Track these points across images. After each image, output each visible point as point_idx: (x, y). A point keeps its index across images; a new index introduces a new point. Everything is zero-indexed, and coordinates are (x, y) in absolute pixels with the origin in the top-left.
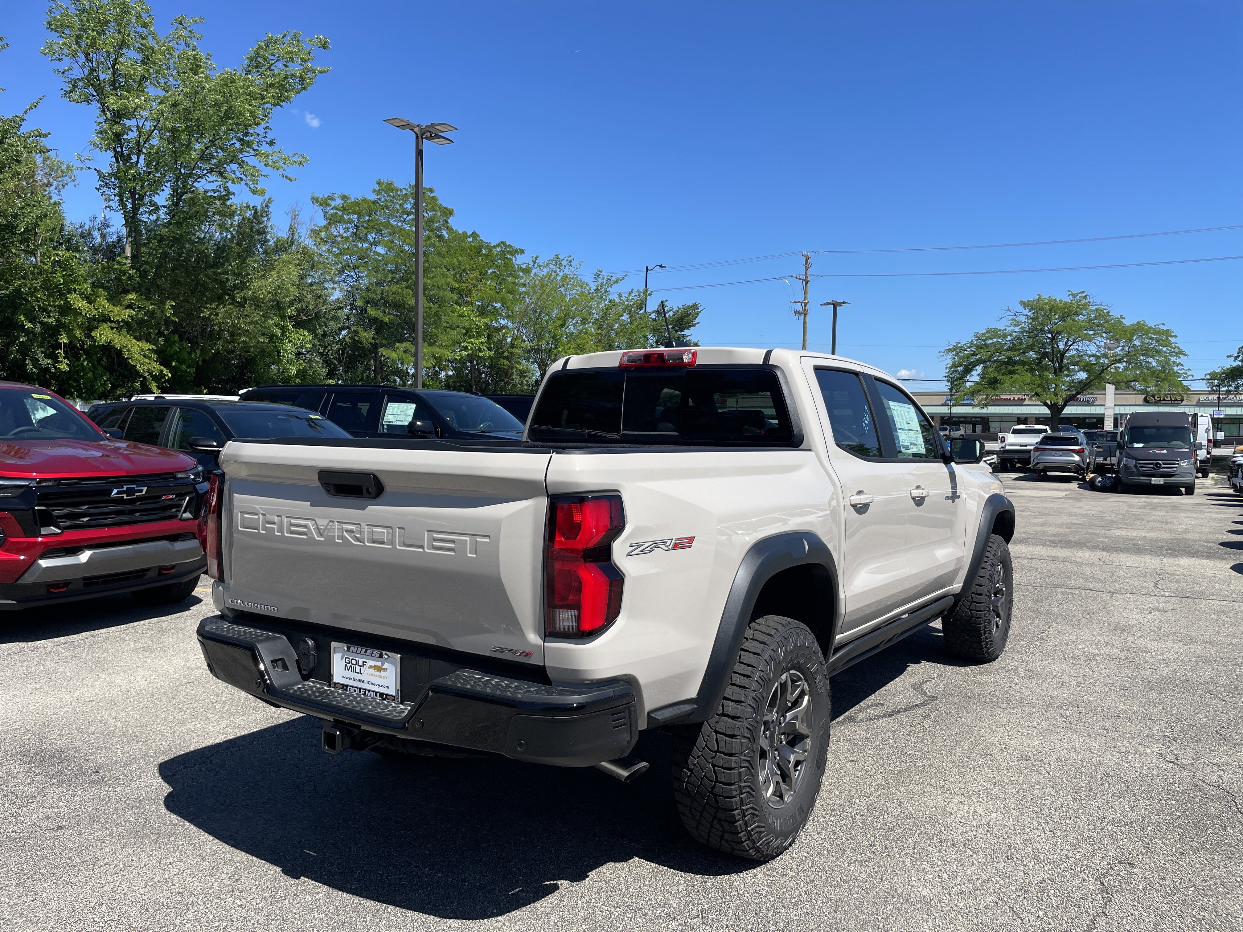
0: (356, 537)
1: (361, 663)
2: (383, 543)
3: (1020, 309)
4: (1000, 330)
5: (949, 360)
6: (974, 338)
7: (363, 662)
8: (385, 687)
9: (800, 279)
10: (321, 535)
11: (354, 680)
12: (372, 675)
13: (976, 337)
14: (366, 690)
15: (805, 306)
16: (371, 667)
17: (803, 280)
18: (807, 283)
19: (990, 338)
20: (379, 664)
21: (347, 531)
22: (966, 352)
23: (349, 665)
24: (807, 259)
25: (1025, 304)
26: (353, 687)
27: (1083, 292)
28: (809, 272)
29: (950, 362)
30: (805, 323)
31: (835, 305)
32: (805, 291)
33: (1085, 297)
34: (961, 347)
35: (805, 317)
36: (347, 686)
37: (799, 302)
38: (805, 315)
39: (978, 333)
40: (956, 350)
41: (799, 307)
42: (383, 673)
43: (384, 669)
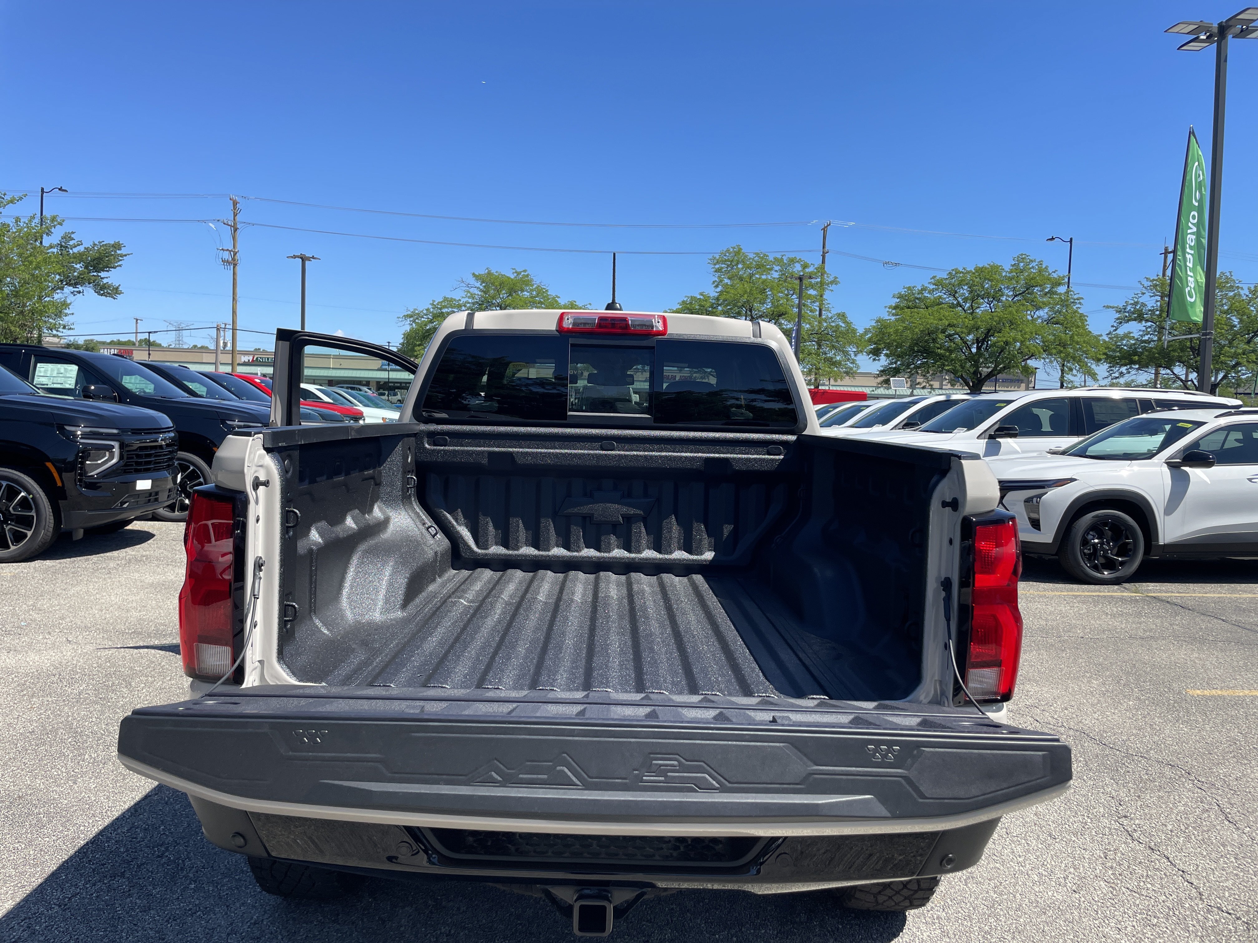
3: (472, 281)
4: (455, 300)
5: (407, 327)
6: (430, 307)
9: (228, 225)
13: (433, 304)
15: (235, 255)
17: (231, 226)
18: (235, 230)
19: (445, 307)
22: (423, 319)
24: (235, 203)
25: (477, 277)
27: (525, 271)
28: (237, 218)
29: (408, 328)
30: (234, 274)
31: (304, 259)
32: (234, 238)
33: (527, 276)
34: (418, 314)
35: (234, 268)
37: (228, 250)
38: (235, 265)
39: (434, 301)
40: (413, 316)
41: (226, 256)
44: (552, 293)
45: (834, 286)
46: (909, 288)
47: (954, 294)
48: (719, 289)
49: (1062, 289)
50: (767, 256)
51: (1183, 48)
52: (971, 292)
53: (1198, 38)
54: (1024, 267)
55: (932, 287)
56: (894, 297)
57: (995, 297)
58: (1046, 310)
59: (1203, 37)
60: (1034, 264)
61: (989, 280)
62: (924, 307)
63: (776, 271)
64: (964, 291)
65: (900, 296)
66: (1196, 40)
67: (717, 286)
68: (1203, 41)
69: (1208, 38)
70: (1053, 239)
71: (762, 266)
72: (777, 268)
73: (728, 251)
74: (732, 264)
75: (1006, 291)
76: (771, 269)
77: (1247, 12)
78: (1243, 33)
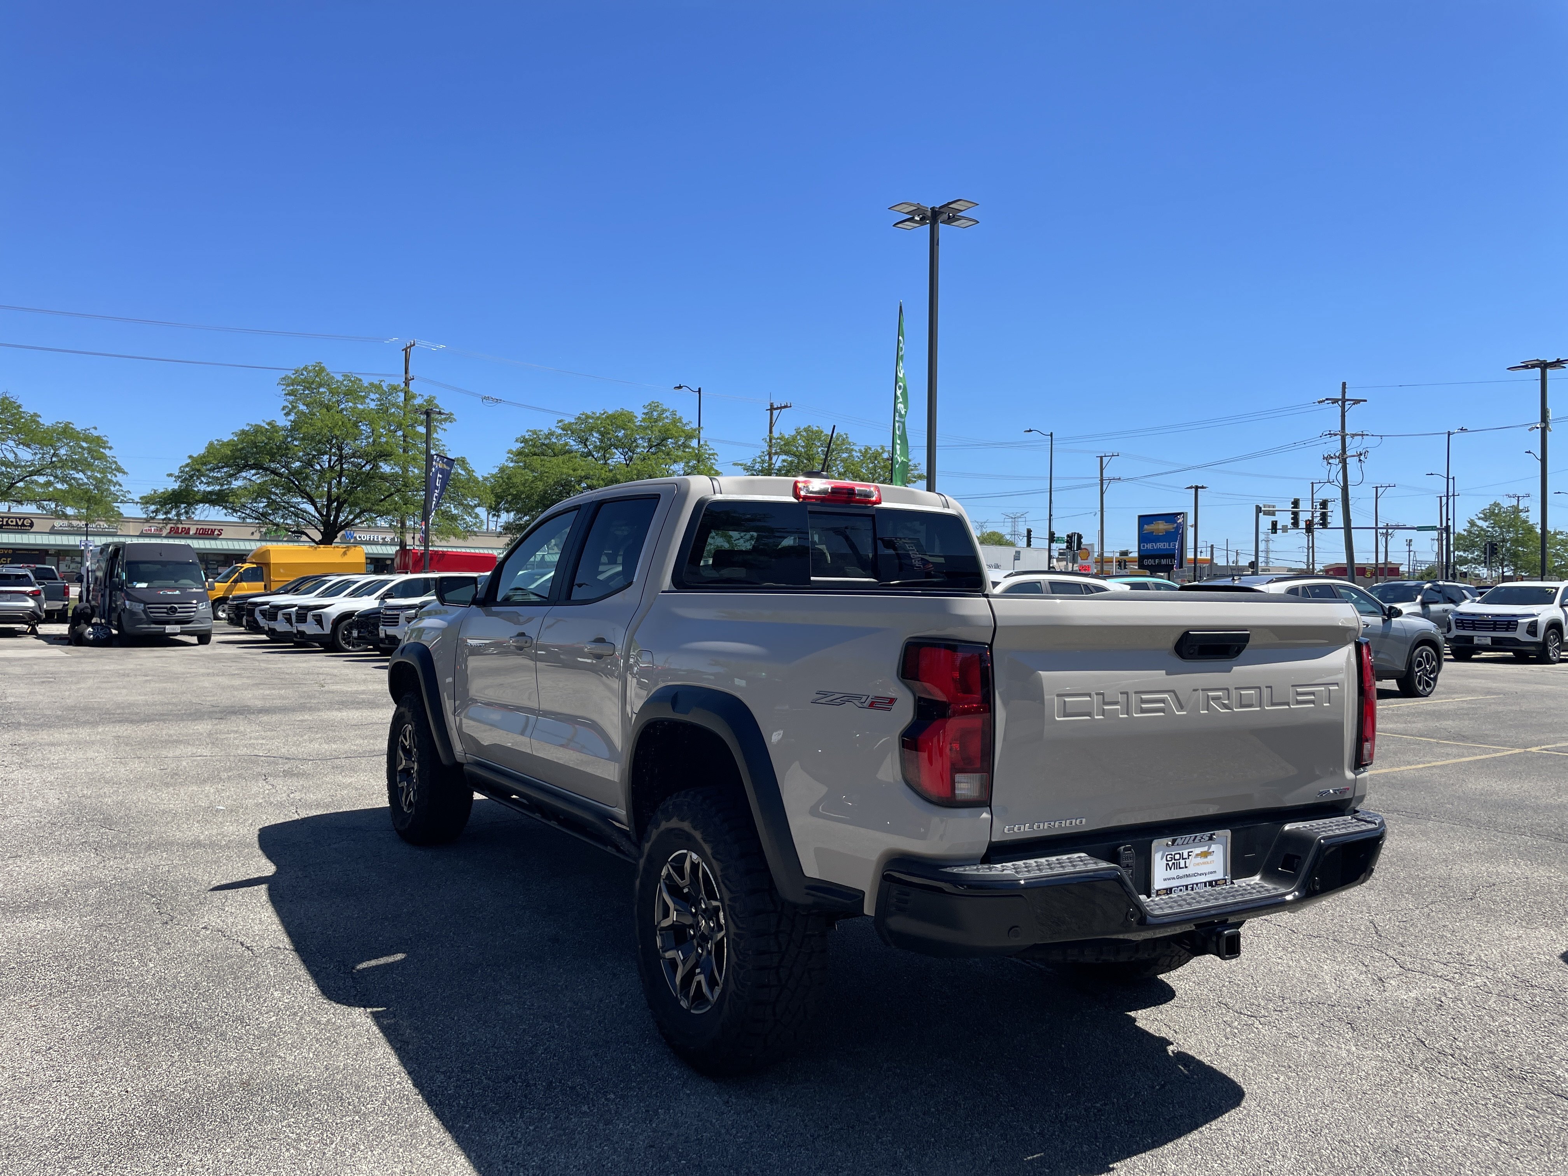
0: (1223, 703)
1: (1185, 856)
2: (1251, 706)
7: (1189, 852)
8: (1211, 873)
10: (1181, 707)
11: (1178, 877)
12: (1198, 864)
14: (1193, 884)
16: (1197, 855)
20: (1205, 849)
21: (1215, 699)
23: (1170, 863)
26: (1178, 887)
36: (1171, 889)
42: (1210, 858)
43: (1210, 853)
44: (28, 408)
45: (448, 424)
46: (535, 432)
47: (584, 442)
48: (292, 417)
49: (694, 443)
50: (360, 380)
51: (899, 226)
52: (601, 441)
53: (913, 218)
54: (660, 415)
55: (560, 431)
56: (517, 441)
57: (629, 447)
58: (682, 465)
59: (917, 218)
60: (668, 414)
61: (623, 429)
62: (552, 454)
63: (373, 400)
64: (595, 437)
65: (524, 441)
66: (911, 220)
67: (287, 414)
68: (916, 222)
69: (921, 219)
70: (680, 387)
71: (353, 392)
72: (372, 396)
73: (306, 368)
74: (308, 384)
75: (640, 442)
76: (365, 397)
77: (958, 203)
78: (950, 220)
